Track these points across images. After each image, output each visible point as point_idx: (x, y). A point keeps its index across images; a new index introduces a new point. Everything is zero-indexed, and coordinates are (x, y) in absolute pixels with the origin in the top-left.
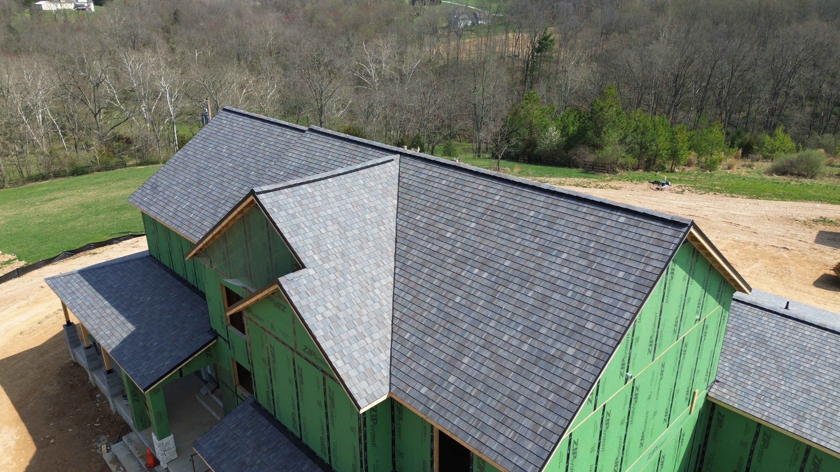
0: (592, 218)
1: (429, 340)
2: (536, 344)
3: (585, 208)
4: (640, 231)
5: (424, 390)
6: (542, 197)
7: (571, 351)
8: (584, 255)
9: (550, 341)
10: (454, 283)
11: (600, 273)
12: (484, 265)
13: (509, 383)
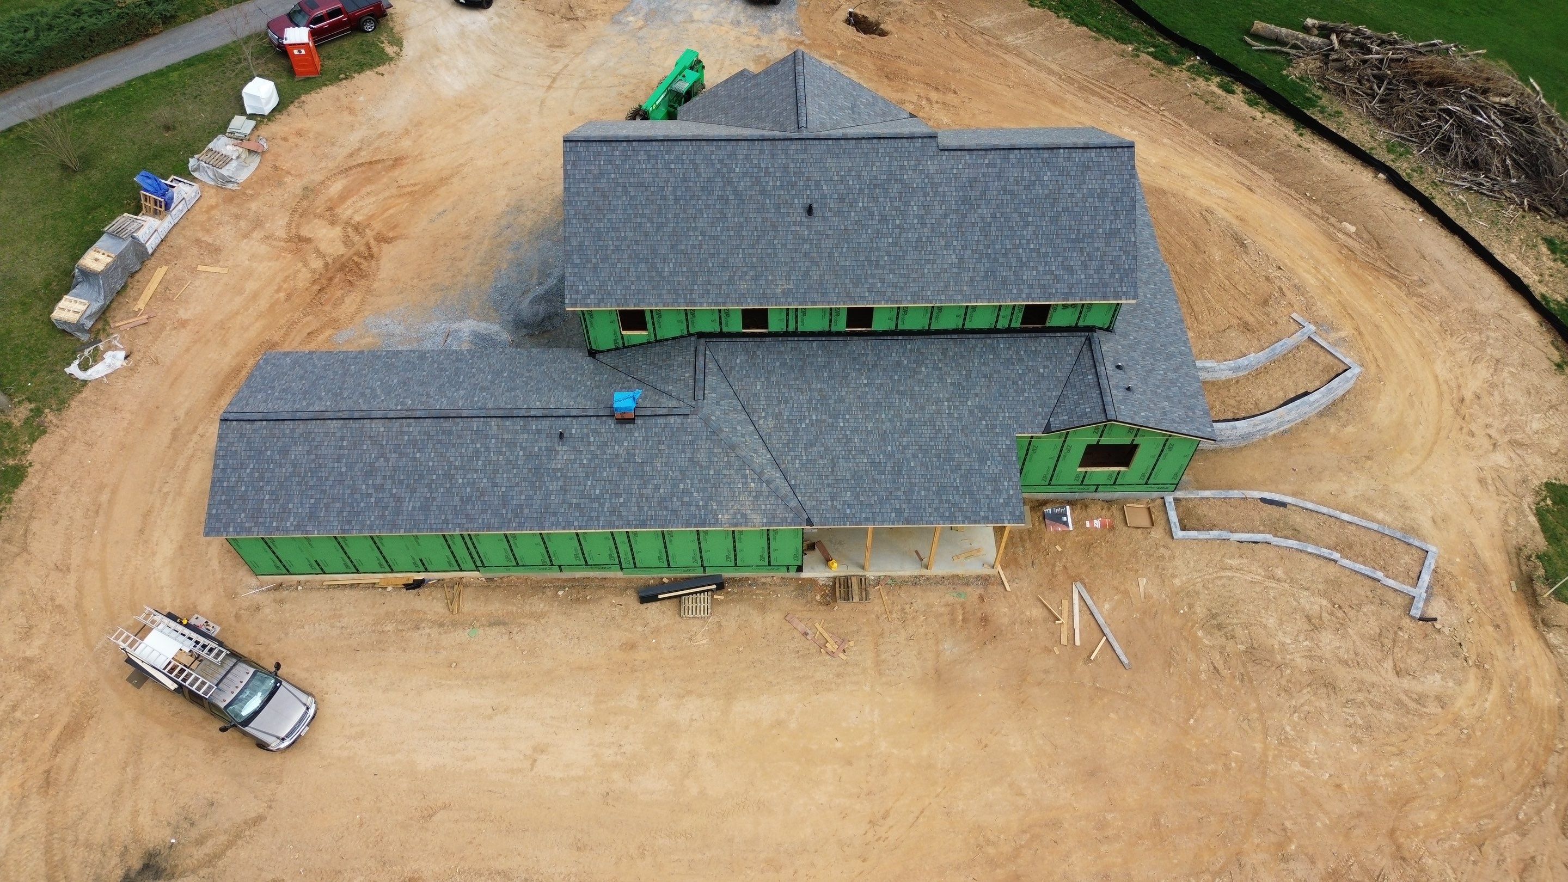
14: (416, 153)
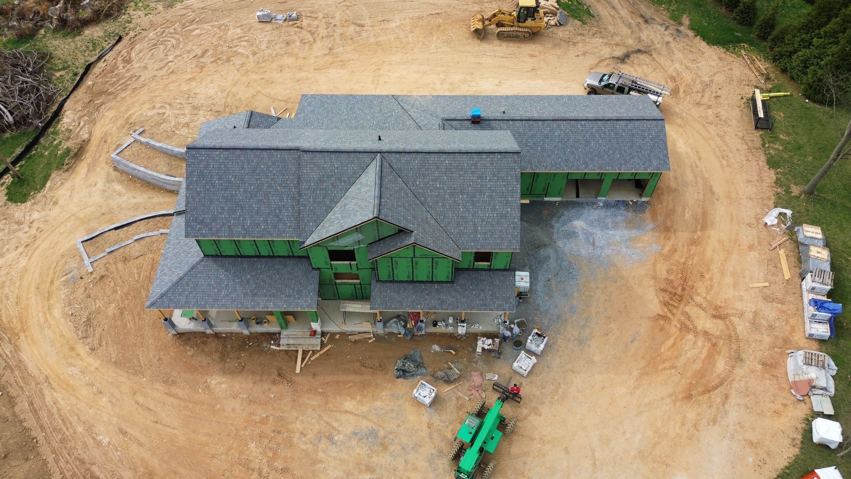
0: (489, 159)
1: (462, 228)
2: (498, 212)
3: (484, 156)
4: (508, 160)
5: (472, 244)
6: (465, 156)
7: (509, 210)
8: (494, 175)
9: (501, 210)
10: (455, 204)
11: (503, 179)
12: (462, 193)
13: (497, 228)
14: (678, 404)
